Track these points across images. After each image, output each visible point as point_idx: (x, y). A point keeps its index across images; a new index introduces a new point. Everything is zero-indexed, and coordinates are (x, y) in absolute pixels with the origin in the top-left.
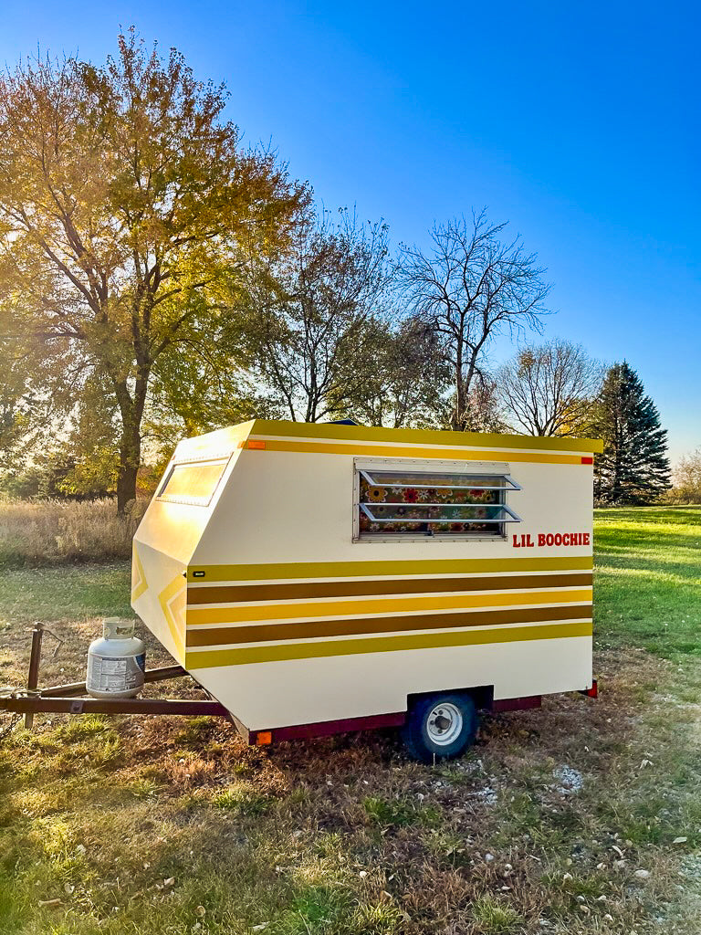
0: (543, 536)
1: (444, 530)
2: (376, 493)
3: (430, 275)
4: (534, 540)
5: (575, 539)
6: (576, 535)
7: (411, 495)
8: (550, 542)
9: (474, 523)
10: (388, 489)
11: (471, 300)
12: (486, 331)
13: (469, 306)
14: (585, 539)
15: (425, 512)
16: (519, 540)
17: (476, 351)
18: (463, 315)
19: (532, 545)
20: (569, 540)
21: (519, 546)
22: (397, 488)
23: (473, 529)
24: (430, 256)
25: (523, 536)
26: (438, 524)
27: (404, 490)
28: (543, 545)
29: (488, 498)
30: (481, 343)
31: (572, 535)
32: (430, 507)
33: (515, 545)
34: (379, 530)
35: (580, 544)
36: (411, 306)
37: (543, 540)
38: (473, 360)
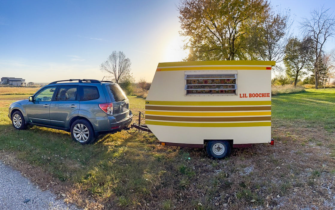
0: (251, 94)
1: (217, 92)
2: (194, 82)
3: (309, 25)
4: (248, 95)
5: (263, 95)
6: (264, 94)
7: (206, 82)
8: (254, 96)
9: (228, 90)
10: (198, 80)
11: (320, 31)
12: (325, 40)
13: (319, 32)
14: (268, 95)
15: (210, 87)
16: (242, 95)
17: (322, 45)
18: (318, 35)
19: (247, 97)
20: (261, 95)
21: (242, 97)
22: (201, 80)
23: (228, 92)
24: (309, 19)
25: (243, 94)
26: (215, 90)
27: (203, 80)
28: (251, 97)
29: (232, 82)
30: (323, 43)
31: (262, 94)
32: (212, 85)
33: (240, 97)
34: (196, 92)
35: (266, 96)
36: (303, 33)
37: (251, 95)
38: (321, 48)
